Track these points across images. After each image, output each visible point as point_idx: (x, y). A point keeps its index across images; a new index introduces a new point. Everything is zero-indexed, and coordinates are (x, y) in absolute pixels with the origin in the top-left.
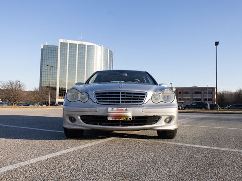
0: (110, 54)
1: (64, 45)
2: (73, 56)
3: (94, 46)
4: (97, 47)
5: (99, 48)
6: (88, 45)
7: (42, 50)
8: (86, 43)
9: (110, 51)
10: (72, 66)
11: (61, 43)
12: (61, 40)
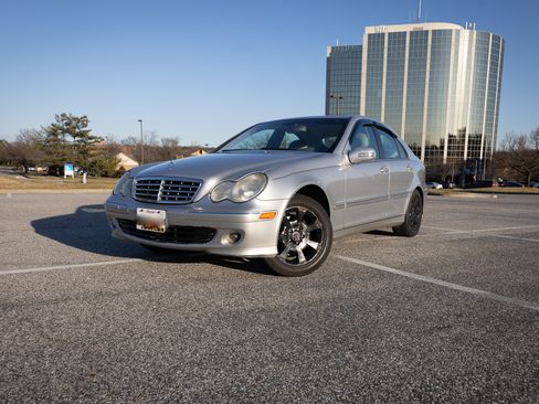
0: (496, 45)
1: (376, 39)
2: (396, 64)
3: (451, 31)
4: (458, 31)
5: (465, 34)
6: (434, 31)
7: (328, 59)
8: (430, 27)
9: (496, 38)
10: (395, 91)
11: (369, 35)
12: (370, 30)
